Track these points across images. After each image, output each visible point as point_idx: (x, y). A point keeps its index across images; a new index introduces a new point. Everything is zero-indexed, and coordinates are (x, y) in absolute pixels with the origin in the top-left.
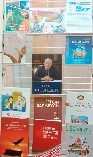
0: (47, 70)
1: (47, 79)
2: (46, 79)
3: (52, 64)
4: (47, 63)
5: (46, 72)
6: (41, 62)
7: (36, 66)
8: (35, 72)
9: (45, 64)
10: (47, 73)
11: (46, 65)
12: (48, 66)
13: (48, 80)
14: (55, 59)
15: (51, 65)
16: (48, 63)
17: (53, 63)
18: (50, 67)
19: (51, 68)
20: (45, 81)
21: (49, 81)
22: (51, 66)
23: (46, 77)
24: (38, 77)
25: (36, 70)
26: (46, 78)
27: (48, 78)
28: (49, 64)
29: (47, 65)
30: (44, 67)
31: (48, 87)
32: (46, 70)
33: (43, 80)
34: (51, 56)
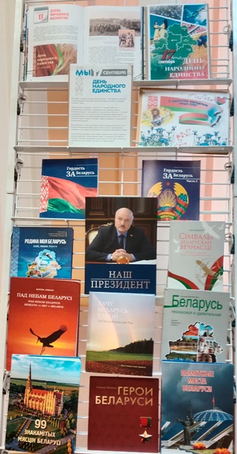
0: (122, 236)
1: (121, 257)
2: (118, 257)
3: (134, 221)
4: (120, 219)
5: (119, 240)
6: (106, 216)
7: (94, 227)
8: (91, 241)
9: (116, 220)
10: (122, 241)
11: (118, 224)
12: (123, 226)
13: (124, 259)
14: (141, 211)
15: (131, 223)
16: (123, 217)
17: (136, 219)
18: (128, 227)
19: (132, 230)
20: (116, 262)
21: (127, 261)
22: (132, 226)
23: (119, 252)
24: (99, 253)
25: (93, 235)
26: (118, 255)
27: (123, 255)
28: (126, 220)
29: (122, 223)
30: (113, 227)
31: (123, 276)
32: (119, 234)
33: (111, 261)
34: (130, 203)
